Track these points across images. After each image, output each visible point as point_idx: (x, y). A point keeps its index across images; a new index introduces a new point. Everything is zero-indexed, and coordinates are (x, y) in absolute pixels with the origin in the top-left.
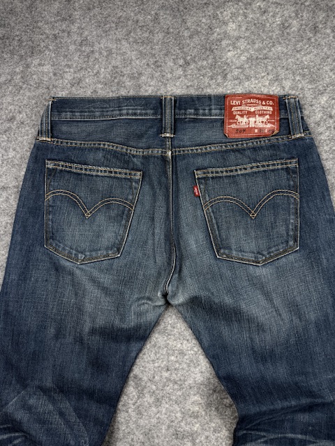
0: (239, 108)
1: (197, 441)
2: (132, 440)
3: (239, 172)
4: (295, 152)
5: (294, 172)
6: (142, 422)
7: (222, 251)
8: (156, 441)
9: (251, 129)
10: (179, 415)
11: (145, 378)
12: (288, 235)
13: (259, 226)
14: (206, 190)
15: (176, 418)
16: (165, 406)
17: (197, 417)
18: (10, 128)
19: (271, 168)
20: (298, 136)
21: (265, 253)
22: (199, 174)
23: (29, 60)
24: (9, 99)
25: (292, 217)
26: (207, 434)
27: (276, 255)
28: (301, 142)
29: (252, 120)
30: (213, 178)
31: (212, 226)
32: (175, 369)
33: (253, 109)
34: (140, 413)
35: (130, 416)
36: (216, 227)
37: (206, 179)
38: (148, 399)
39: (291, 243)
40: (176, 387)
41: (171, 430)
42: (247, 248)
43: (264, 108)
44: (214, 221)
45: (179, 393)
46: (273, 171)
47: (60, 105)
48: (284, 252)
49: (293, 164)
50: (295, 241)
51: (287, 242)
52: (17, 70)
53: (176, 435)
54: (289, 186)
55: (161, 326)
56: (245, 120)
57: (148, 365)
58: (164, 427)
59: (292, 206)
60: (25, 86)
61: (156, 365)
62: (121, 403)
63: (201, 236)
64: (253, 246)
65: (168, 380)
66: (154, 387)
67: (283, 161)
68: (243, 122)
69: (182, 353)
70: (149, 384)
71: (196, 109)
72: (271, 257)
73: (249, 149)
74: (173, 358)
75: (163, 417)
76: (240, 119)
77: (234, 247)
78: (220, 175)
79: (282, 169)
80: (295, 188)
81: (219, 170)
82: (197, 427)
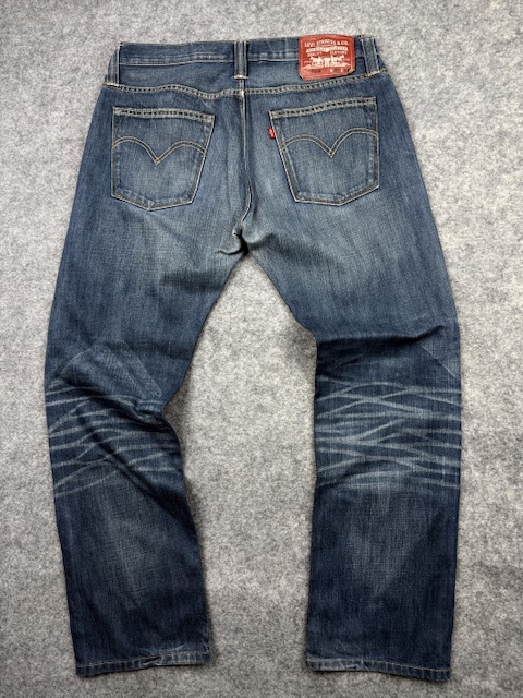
0: (314, 50)
1: (278, 395)
2: (208, 397)
3: (316, 111)
4: (372, 92)
5: (372, 110)
6: (218, 379)
7: (300, 194)
8: (234, 397)
9: (326, 69)
10: (258, 368)
11: (221, 330)
12: (367, 173)
13: (338, 165)
14: (282, 130)
15: (255, 372)
16: (243, 359)
17: (276, 370)
18: (74, 79)
19: (348, 105)
20: (375, 73)
21: (344, 193)
22: (274, 115)
23: (94, 10)
24: (73, 50)
25: (371, 155)
26: (287, 387)
27: (356, 195)
28: (378, 81)
29: (327, 60)
30: (288, 118)
31: (289, 167)
32: (253, 319)
33: (327, 50)
34: (216, 369)
35: (205, 373)
36: (293, 168)
37: (281, 119)
38: (225, 352)
39: (371, 181)
40: (254, 338)
41: (250, 386)
42: (325, 189)
43: (339, 48)
44: (291, 162)
45: (257, 345)
46: (350, 108)
47: (128, 51)
48: (363, 191)
49: (371, 102)
50: (375, 178)
51: (367, 180)
52: (82, 21)
53: (255, 390)
54: (367, 125)
55: (237, 278)
56: (319, 60)
57: (224, 317)
58: (242, 383)
59: (371, 144)
60: (89, 37)
61: (233, 316)
62: (196, 358)
63: (278, 179)
64: (332, 188)
65: (246, 331)
66: (231, 340)
67: (360, 99)
68: (318, 62)
69: (260, 303)
70: (226, 336)
71: (269, 53)
72: (351, 197)
73: (325, 90)
74: (250, 308)
75: (242, 372)
76: (315, 60)
77: (312, 189)
78: (296, 115)
79: (360, 107)
80: (373, 126)
81: (294, 110)
82: (277, 381)
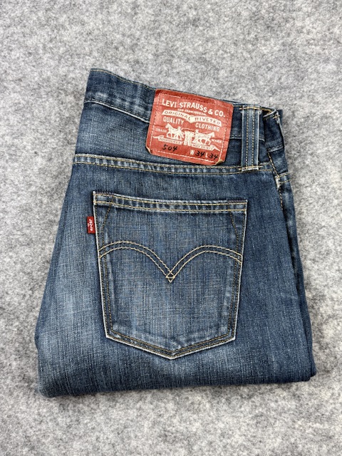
0: (173, 113)
3: (158, 210)
4: (244, 192)
5: (240, 221)
7: (115, 327)
9: (185, 150)
12: (220, 315)
13: (179, 295)
14: (107, 226)
19: (204, 211)
20: (250, 168)
21: (182, 339)
22: (99, 199)
25: (228, 288)
27: (200, 345)
28: (254, 178)
29: (189, 135)
30: (119, 209)
31: (107, 284)
33: (192, 120)
36: (112, 287)
37: (108, 208)
39: (224, 329)
42: (155, 328)
43: (209, 120)
44: (111, 277)
46: (207, 215)
48: (211, 342)
49: (240, 208)
50: (231, 326)
51: (218, 326)
54: (229, 240)
56: (178, 132)
59: (229, 272)
63: (87, 298)
64: (166, 326)
67: (223, 203)
68: (176, 135)
71: (111, 95)
72: (191, 347)
73: (178, 177)
76: (172, 131)
77: (135, 323)
78: (131, 207)
79: (221, 214)
80: (237, 245)
81: (131, 198)
